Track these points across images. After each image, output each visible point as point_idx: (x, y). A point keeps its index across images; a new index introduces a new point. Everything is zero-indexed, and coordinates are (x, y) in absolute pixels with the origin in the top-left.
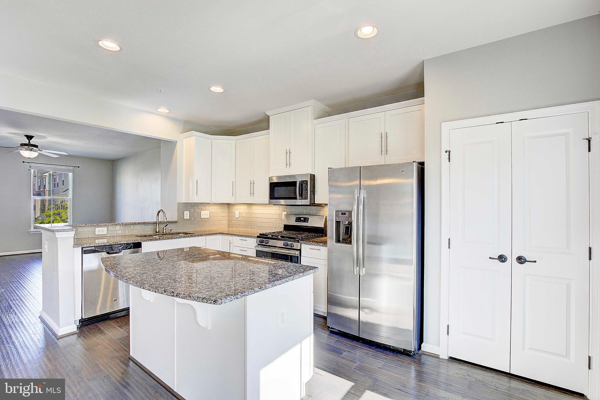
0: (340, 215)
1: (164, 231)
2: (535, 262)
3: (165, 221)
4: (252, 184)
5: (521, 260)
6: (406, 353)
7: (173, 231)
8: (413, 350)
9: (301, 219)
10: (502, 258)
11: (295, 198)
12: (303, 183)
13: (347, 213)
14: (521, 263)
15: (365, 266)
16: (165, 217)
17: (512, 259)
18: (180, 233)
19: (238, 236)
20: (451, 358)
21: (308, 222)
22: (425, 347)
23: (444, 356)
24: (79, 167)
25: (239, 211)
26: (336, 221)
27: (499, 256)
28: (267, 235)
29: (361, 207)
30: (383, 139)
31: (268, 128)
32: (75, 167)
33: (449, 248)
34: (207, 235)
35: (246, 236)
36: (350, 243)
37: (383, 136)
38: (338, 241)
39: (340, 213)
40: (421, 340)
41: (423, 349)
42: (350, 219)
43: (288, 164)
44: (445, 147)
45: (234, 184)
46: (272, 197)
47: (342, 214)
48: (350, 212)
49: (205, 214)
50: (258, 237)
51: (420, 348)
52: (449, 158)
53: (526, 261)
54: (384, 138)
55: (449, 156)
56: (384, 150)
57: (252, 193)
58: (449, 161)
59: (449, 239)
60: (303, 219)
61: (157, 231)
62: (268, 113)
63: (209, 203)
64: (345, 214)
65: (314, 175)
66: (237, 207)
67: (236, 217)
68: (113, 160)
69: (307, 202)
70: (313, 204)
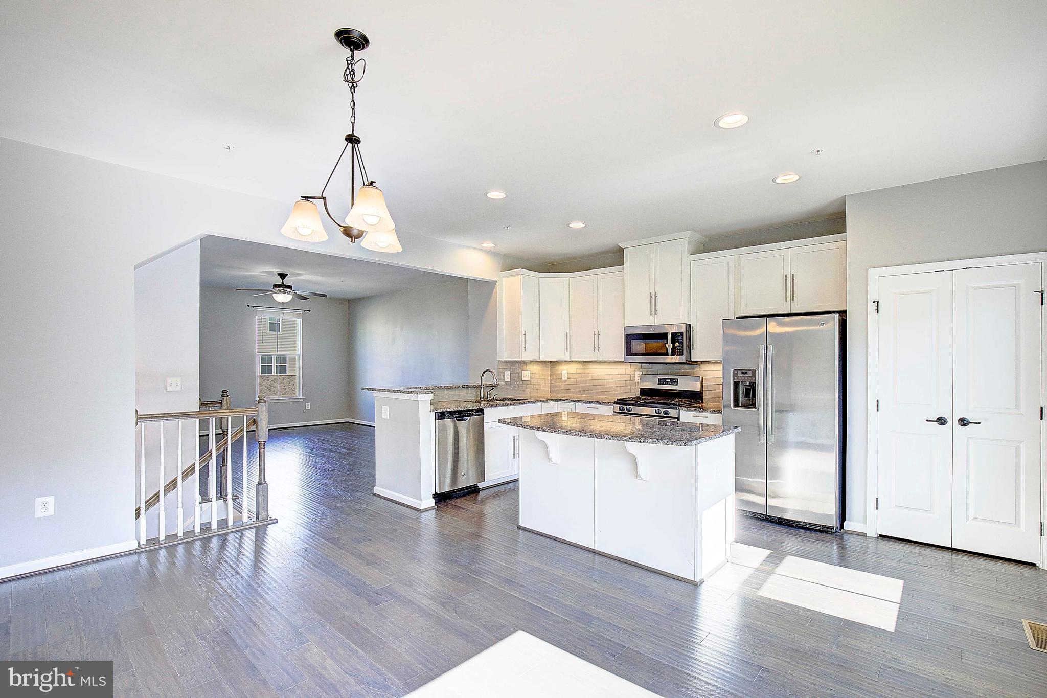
0: (740, 374)
1: (489, 397)
2: (979, 423)
3: (496, 383)
4: (597, 335)
5: (963, 422)
6: (825, 530)
7: (497, 397)
8: (835, 526)
9: (667, 381)
10: (941, 421)
11: (666, 354)
12: (676, 337)
13: (750, 374)
14: (964, 425)
15: (774, 432)
16: (495, 379)
17: (952, 422)
18: (505, 400)
19: (584, 402)
20: (881, 536)
21: (677, 385)
22: (847, 525)
23: (872, 534)
24: (309, 311)
25: (567, 372)
26: (734, 382)
27: (938, 419)
28: (626, 401)
29: (770, 366)
30: (788, 282)
31: (622, 263)
32: (305, 310)
33: (878, 411)
34: (543, 401)
35: (597, 403)
36: (753, 405)
37: (788, 278)
38: (736, 404)
39: (740, 372)
40: (843, 517)
41: (845, 528)
42: (754, 379)
43: (654, 311)
44: (872, 296)
45: (568, 334)
46: (629, 352)
47: (743, 373)
48: (754, 372)
49: (526, 375)
50: (615, 403)
51: (842, 527)
52: (877, 309)
53: (969, 423)
54: (790, 281)
55: (878, 306)
56: (790, 296)
57: (597, 348)
58: (878, 313)
59: (878, 401)
60: (669, 381)
61: (482, 396)
62: (622, 245)
63: (531, 361)
64: (746, 373)
65: (690, 325)
66: (563, 366)
67: (563, 379)
68: (351, 300)
69: (683, 359)
70: (690, 362)
